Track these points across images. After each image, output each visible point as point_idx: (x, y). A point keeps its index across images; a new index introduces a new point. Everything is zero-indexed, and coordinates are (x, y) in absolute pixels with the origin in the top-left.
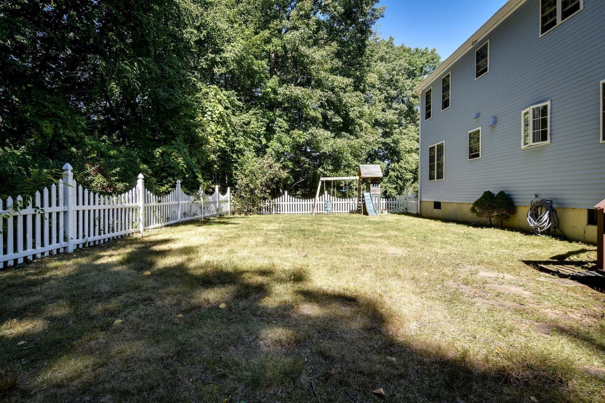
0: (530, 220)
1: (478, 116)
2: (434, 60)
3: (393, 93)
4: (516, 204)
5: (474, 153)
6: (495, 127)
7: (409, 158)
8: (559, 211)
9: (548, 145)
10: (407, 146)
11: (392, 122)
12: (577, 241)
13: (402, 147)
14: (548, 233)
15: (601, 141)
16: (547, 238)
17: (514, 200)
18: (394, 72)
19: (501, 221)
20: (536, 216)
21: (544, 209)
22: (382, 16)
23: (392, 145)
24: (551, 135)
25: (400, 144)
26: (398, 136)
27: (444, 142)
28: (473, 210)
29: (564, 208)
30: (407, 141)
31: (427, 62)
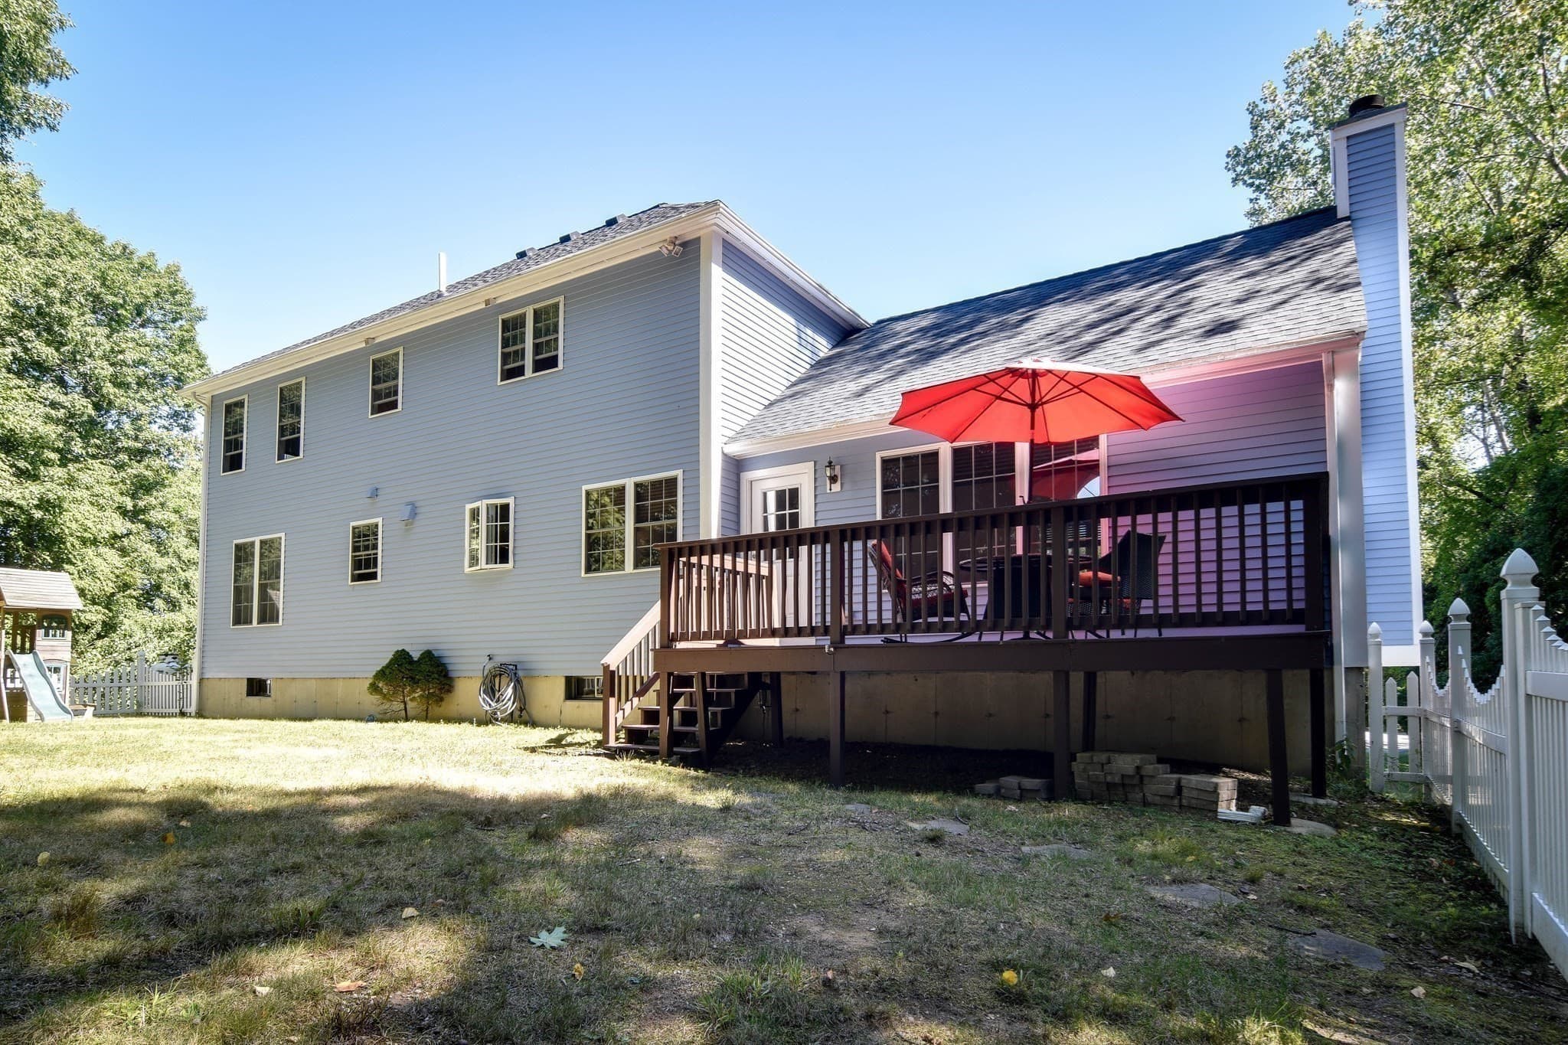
0: (484, 700)
1: (375, 493)
2: (178, 297)
3: (46, 352)
4: (452, 674)
5: (364, 569)
6: (412, 524)
7: (97, 561)
8: (525, 682)
9: (509, 571)
10: (90, 524)
11: (40, 443)
12: (555, 727)
13: (74, 526)
14: (510, 719)
15: (583, 574)
16: (512, 726)
17: (450, 668)
18: (55, 293)
19: (425, 707)
20: (491, 691)
21: (505, 680)
22: (52, 128)
23: (38, 514)
24: (514, 554)
25: (66, 516)
26: (61, 492)
27: (282, 535)
28: (374, 688)
29: (532, 677)
30: (88, 507)
31: (157, 295)
